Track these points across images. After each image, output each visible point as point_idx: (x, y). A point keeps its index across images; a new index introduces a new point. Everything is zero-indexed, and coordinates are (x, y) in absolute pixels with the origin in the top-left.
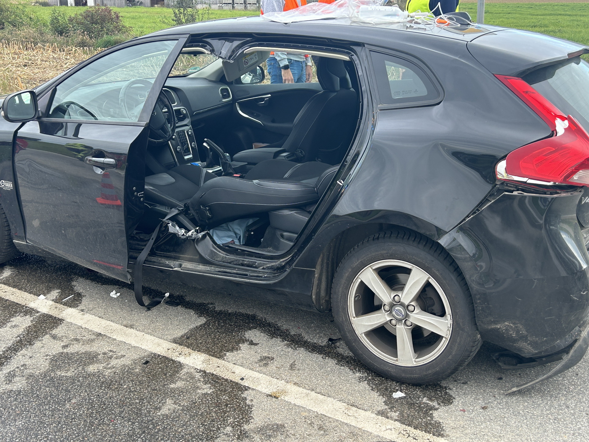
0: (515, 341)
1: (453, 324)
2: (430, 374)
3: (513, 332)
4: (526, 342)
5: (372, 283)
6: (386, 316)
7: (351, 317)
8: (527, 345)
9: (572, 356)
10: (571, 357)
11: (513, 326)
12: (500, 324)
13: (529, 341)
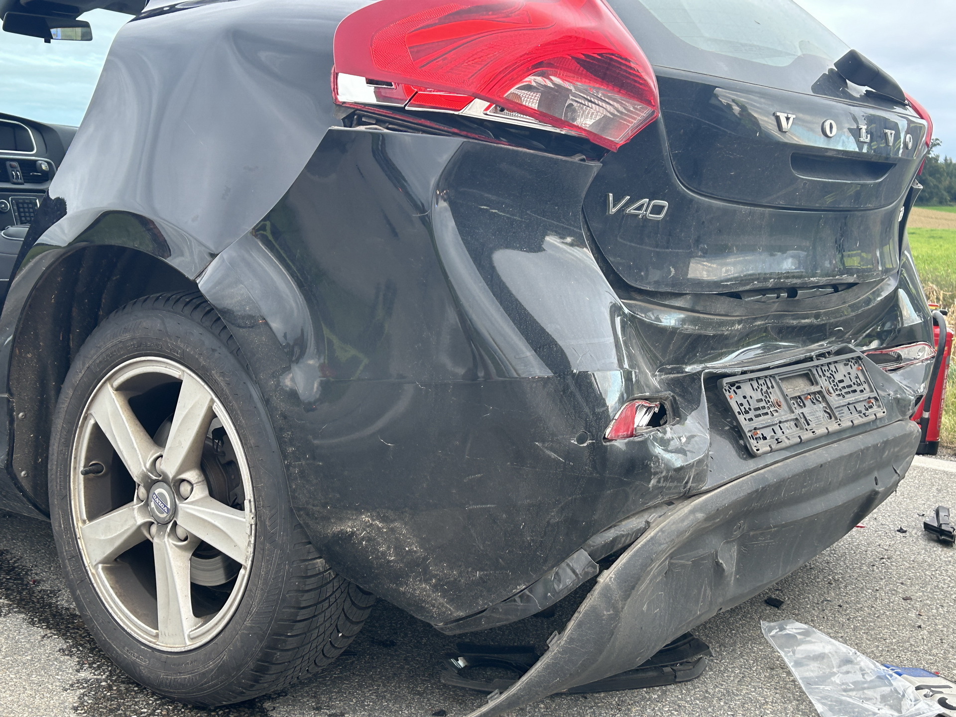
0: (398, 577)
1: (256, 525)
2: (212, 670)
3: (389, 548)
4: (427, 581)
5: (112, 424)
6: (136, 511)
7: (77, 521)
8: (433, 592)
9: (571, 640)
10: (569, 643)
11: (383, 528)
12: (349, 519)
13: (435, 576)
